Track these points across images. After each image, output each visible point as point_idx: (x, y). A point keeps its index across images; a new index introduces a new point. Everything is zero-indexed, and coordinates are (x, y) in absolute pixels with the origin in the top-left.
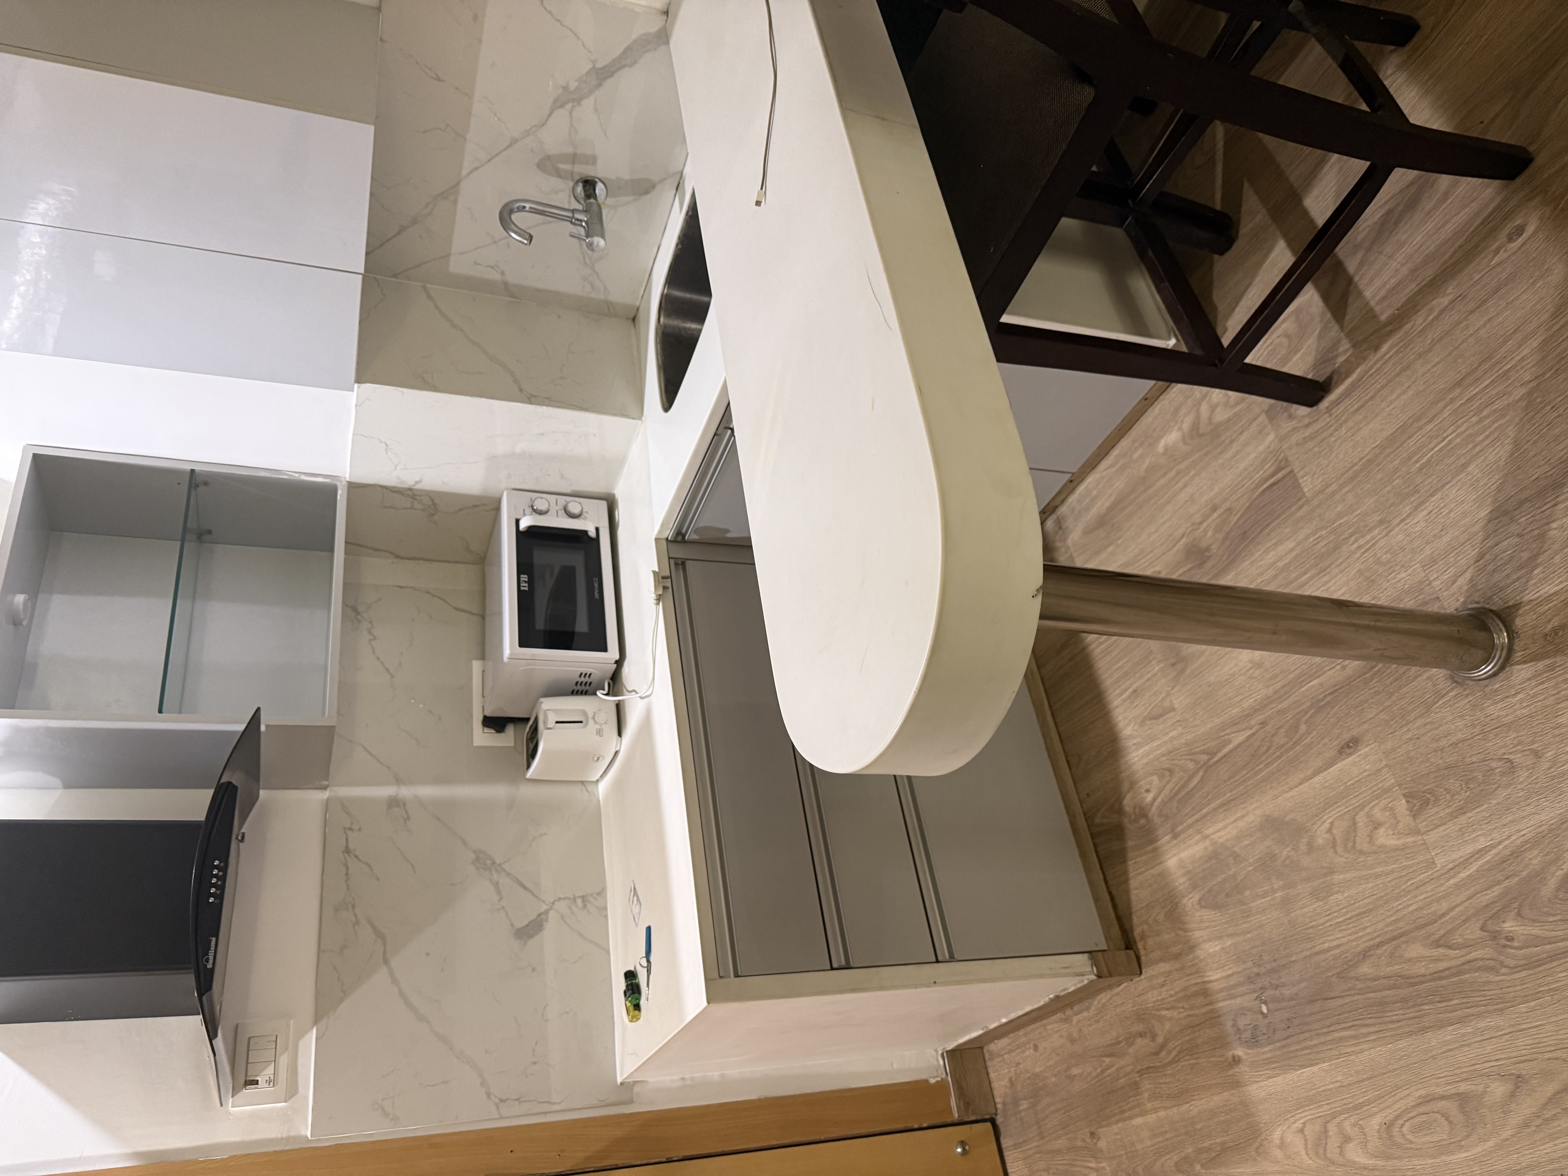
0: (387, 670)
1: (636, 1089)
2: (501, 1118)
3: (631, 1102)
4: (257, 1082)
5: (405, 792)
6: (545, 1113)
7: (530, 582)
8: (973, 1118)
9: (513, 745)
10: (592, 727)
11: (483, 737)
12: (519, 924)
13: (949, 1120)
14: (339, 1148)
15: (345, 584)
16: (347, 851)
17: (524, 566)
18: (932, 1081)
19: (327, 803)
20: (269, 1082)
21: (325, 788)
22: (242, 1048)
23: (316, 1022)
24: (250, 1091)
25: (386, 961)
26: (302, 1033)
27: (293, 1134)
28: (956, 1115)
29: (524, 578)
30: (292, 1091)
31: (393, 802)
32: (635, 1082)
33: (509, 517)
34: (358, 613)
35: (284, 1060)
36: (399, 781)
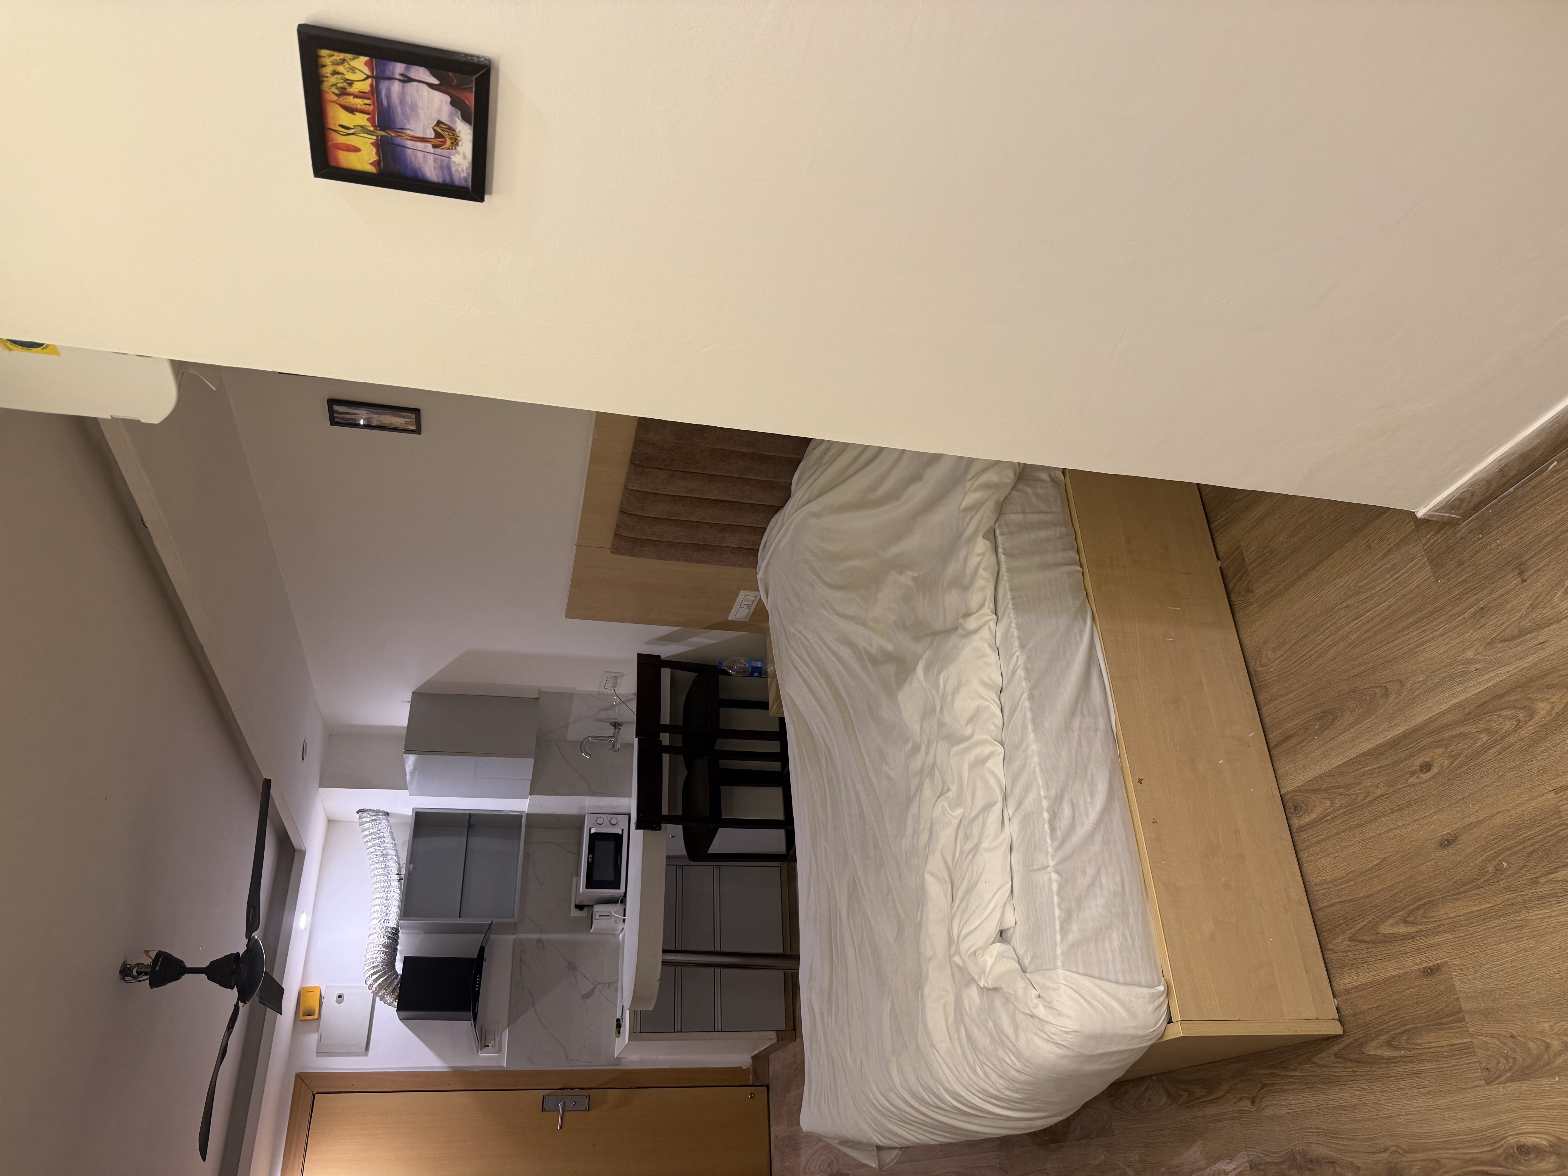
0: (539, 882)
1: (622, 1060)
2: (571, 1066)
3: (619, 1065)
4: (488, 1046)
5: (544, 936)
6: (587, 1066)
7: (593, 858)
8: (759, 1084)
9: (586, 915)
10: (613, 920)
11: (575, 913)
12: (584, 992)
13: (748, 1084)
14: (515, 1072)
15: (525, 842)
16: (521, 960)
17: (591, 850)
18: (744, 1068)
19: (515, 940)
20: (492, 1046)
21: (513, 934)
22: (484, 1032)
23: (508, 1026)
24: (485, 1049)
25: (533, 1005)
26: (504, 1030)
27: (500, 1065)
28: (751, 1082)
29: (591, 856)
30: (500, 1050)
31: (539, 941)
32: (622, 1058)
33: (587, 827)
34: (529, 856)
35: (497, 1039)
36: (542, 932)
